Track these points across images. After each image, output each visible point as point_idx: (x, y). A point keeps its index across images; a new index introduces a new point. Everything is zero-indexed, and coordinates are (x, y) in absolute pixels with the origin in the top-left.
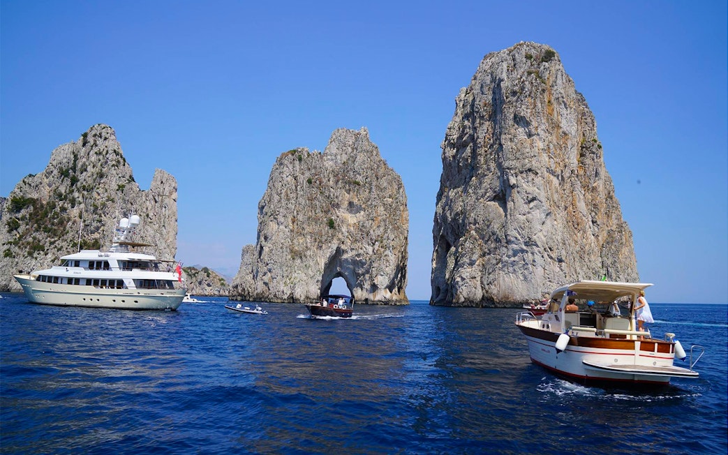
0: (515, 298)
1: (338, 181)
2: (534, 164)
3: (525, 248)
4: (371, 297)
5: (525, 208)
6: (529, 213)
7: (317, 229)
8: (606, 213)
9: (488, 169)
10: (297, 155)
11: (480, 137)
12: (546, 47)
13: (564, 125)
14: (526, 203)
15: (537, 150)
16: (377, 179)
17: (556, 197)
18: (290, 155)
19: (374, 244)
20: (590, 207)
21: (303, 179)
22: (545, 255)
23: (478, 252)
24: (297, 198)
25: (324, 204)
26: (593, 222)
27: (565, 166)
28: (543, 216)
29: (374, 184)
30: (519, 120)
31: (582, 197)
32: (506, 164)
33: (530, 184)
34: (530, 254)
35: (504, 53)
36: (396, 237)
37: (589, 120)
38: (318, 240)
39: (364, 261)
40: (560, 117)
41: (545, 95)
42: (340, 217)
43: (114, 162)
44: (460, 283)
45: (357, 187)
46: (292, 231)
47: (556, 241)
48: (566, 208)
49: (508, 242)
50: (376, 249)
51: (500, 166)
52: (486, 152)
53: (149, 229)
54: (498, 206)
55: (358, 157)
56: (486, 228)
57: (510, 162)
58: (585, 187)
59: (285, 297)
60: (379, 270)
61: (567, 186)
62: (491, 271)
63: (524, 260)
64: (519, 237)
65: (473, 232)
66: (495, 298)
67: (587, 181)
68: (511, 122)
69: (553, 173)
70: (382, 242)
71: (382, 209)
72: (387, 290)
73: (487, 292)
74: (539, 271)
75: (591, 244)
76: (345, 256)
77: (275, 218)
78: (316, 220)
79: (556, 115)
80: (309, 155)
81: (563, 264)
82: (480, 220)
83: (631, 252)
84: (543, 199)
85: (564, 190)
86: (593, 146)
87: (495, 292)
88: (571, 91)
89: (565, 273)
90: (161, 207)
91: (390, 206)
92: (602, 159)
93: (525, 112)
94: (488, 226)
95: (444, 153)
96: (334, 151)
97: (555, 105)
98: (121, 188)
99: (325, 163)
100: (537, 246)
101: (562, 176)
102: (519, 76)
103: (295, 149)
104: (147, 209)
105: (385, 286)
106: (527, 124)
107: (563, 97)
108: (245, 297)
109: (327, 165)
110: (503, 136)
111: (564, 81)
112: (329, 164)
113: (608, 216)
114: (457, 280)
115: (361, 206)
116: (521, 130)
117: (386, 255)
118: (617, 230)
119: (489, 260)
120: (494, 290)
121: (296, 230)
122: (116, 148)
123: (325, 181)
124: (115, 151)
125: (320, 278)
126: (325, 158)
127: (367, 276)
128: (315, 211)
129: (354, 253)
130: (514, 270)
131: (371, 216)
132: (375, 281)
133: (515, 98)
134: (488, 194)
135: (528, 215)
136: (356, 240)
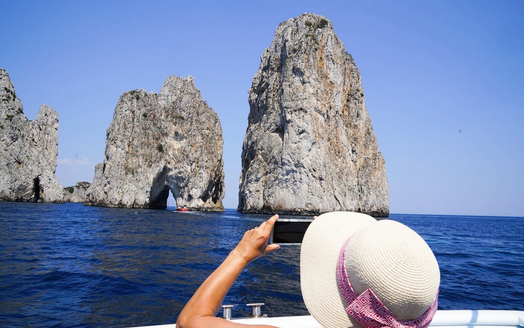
0: (286, 207)
1: (168, 116)
2: (305, 105)
3: (295, 169)
4: (188, 204)
5: (297, 138)
6: (299, 142)
7: (148, 151)
8: (364, 145)
9: (273, 108)
10: (135, 95)
11: (271, 84)
12: (322, 17)
13: (331, 76)
14: (297, 134)
15: (308, 94)
16: (198, 115)
17: (321, 130)
18: (129, 95)
19: (192, 164)
20: (351, 140)
21: (139, 113)
22: (310, 174)
23: (262, 171)
24: (133, 128)
25: (156, 133)
26: (353, 151)
27: (331, 108)
28: (310, 144)
29: (194, 118)
30: (297, 71)
31: (344, 132)
32: (284, 105)
33: (301, 120)
34: (298, 174)
35: (290, 21)
36: (209, 159)
37: (355, 75)
38: (148, 160)
39: (184, 177)
40: (328, 70)
41: (317, 53)
42: (168, 143)
43: (5, 98)
44: (248, 195)
45: (182, 121)
46: (127, 153)
47: (318, 164)
48: (329, 139)
49: (283, 164)
50: (193, 168)
51: (281, 106)
52: (274, 95)
53: (34, 150)
54: (279, 137)
55: (184, 98)
56: (268, 153)
57: (288, 103)
58: (348, 125)
59: (117, 203)
60: (194, 184)
61: (332, 123)
62: (270, 186)
63: (294, 178)
64: (291, 160)
65: (260, 156)
66: (272, 207)
67: (350, 120)
68: (290, 72)
69: (320, 112)
70: (198, 163)
71: (200, 137)
72: (201, 200)
73: (267, 202)
74: (304, 187)
75: (349, 168)
76: (170, 173)
77: (115, 143)
78: (148, 145)
79: (325, 69)
80: (146, 95)
81: (323, 182)
82: (265, 147)
83: (383, 175)
84: (310, 132)
85: (329, 126)
86: (356, 94)
87: (272, 202)
88: (339, 51)
89: (324, 189)
90: (45, 134)
91: (207, 136)
92: (364, 104)
93: (301, 65)
94: (270, 152)
95: (250, 97)
96: (167, 93)
97: (325, 61)
98: (10, 118)
99: (159, 102)
100: (304, 168)
101: (328, 115)
102: (299, 38)
103: (135, 90)
104: (33, 135)
105: (198, 196)
106: (302, 74)
107: (331, 55)
108: (94, 203)
109: (161, 103)
110: (284, 83)
111: (333, 43)
112: (162, 103)
113: (366, 147)
114: (246, 192)
115: (183, 135)
116: (297, 78)
117: (200, 173)
118: (372, 158)
119: (270, 177)
120: (272, 201)
121: (130, 152)
122: (7, 86)
123: (158, 115)
124: (6, 89)
125: (149, 190)
126: (159, 98)
127: (186, 189)
128: (148, 138)
129: (177, 171)
130: (287, 186)
131: (191, 143)
132: (191, 193)
133: (295, 55)
134: (272, 127)
135: (299, 144)
136: (179, 161)
